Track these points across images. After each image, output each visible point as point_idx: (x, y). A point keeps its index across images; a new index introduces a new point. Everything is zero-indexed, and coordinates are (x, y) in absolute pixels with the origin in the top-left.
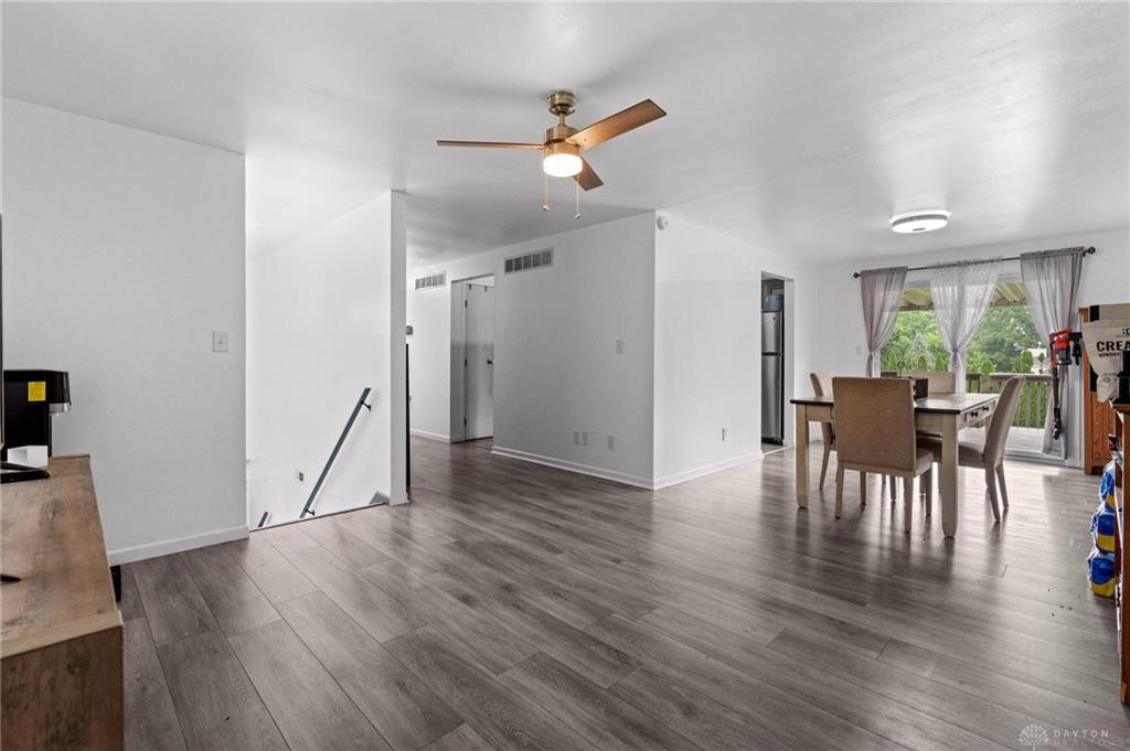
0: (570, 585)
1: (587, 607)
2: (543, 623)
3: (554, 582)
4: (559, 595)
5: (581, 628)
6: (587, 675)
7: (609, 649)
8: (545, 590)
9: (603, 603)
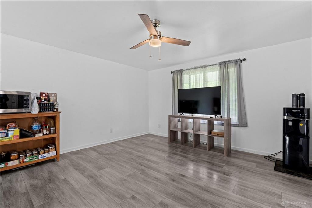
0: (153, 183)
1: (147, 175)
2: (158, 170)
3: (159, 184)
4: (156, 178)
5: (149, 170)
6: (147, 162)
7: (143, 166)
8: (161, 180)
9: (142, 176)
